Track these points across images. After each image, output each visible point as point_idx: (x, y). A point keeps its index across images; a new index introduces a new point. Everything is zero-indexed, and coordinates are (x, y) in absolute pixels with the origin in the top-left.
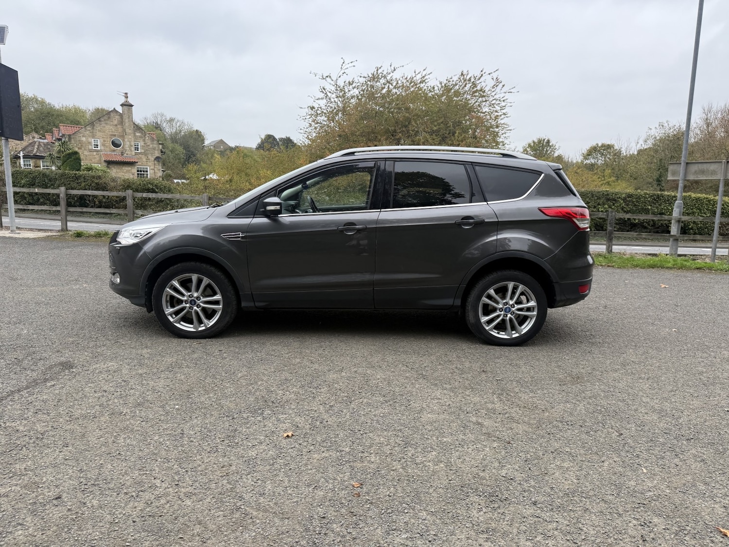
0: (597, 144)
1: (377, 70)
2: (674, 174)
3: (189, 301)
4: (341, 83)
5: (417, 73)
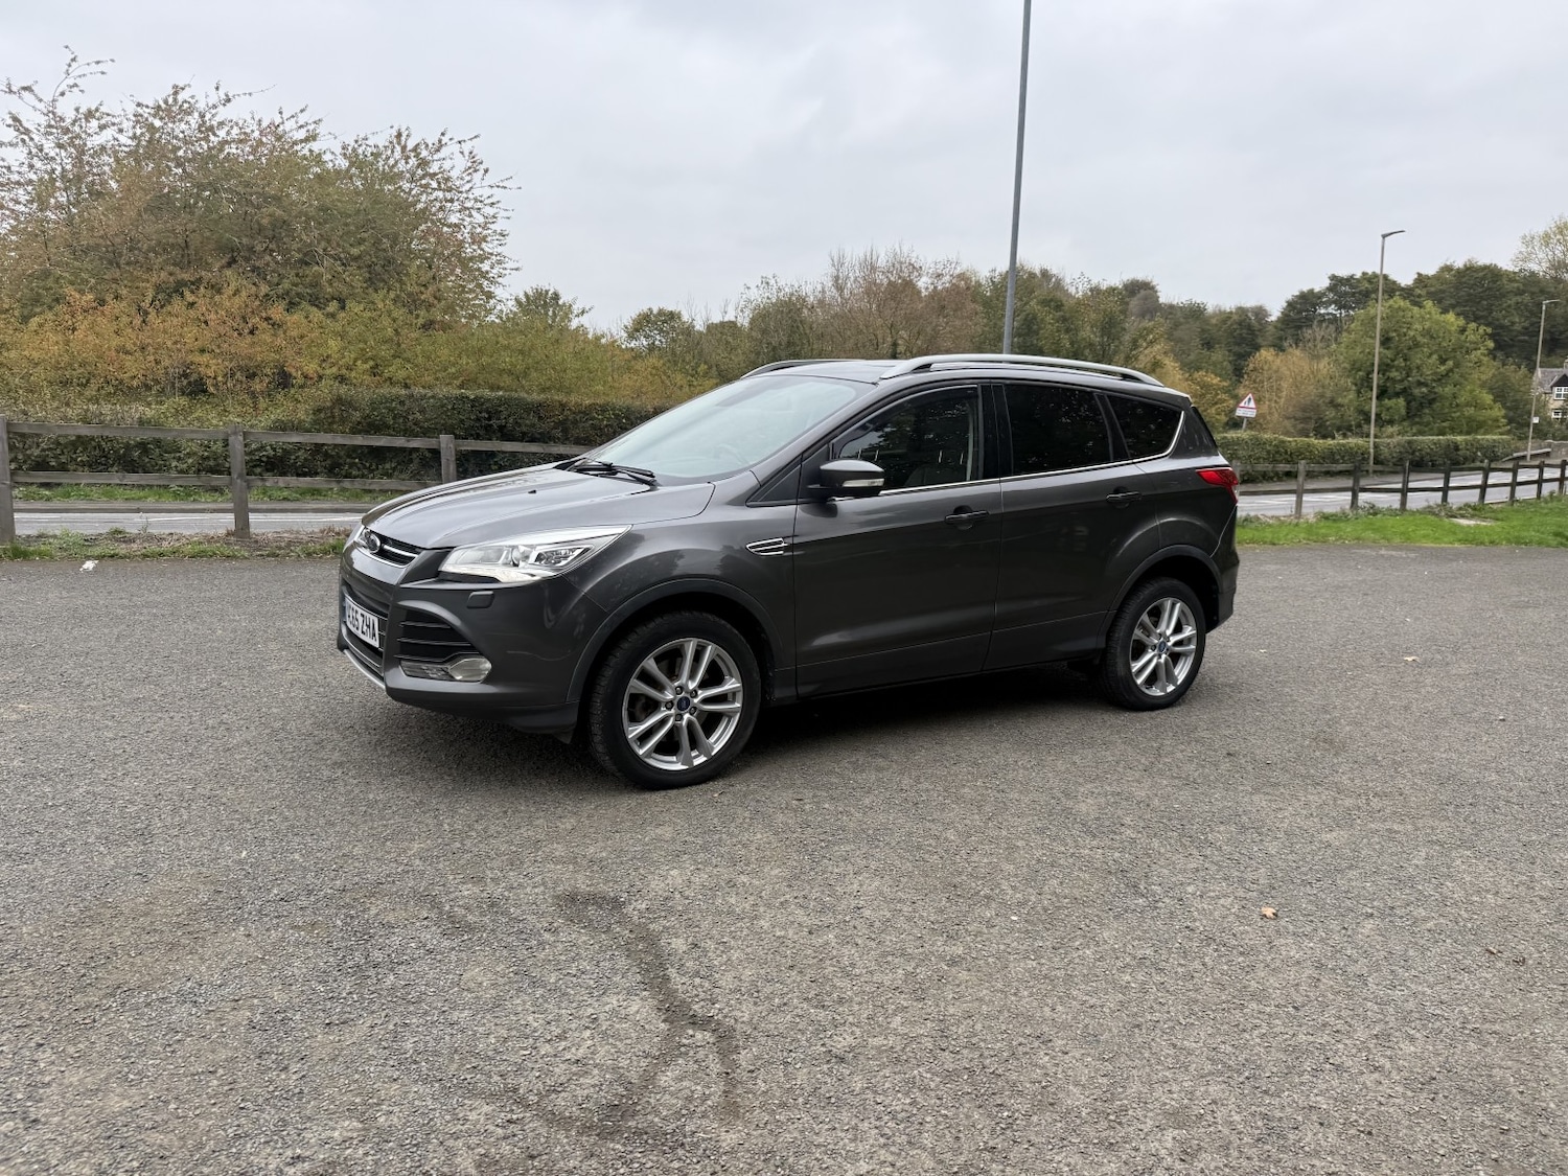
1: (176, 93)
5: (285, 116)
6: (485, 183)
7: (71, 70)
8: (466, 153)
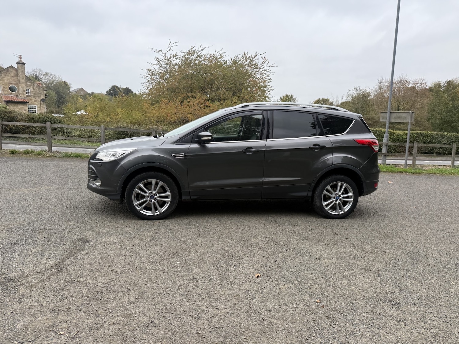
1: (192, 49)
2: (383, 118)
3: (150, 196)
4: (168, 55)
5: (217, 52)
6: (268, 66)
7: (170, 45)
8: (263, 58)
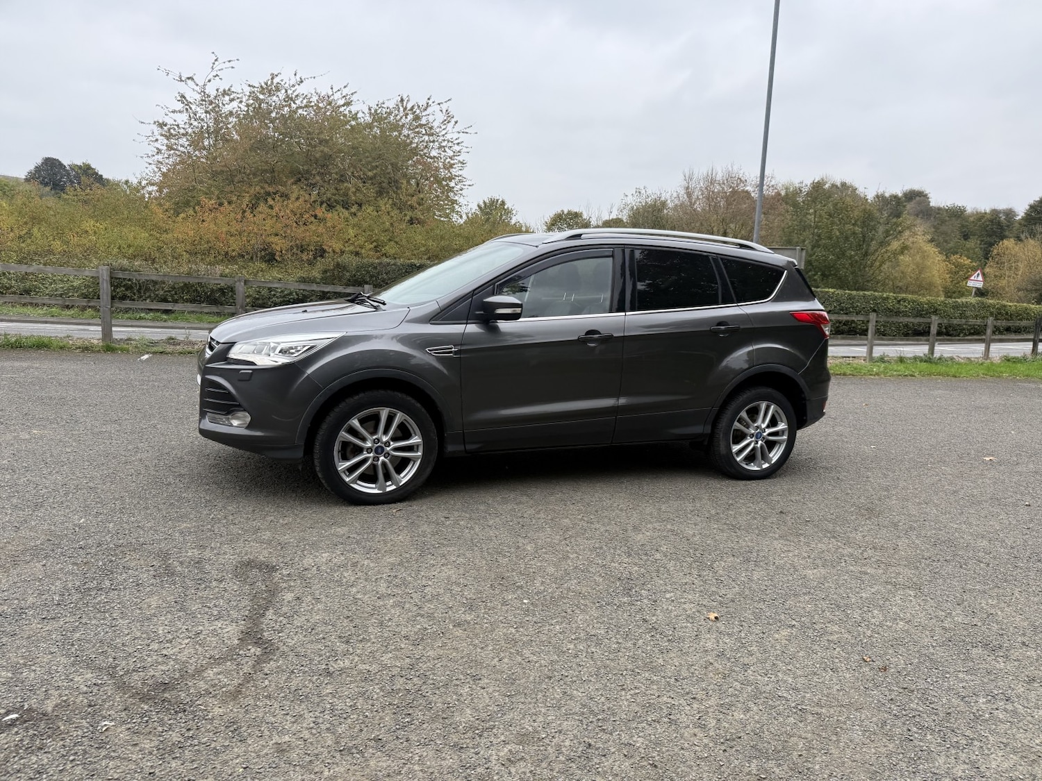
0: (562, 211)
1: (272, 79)
4: (211, 90)
5: (334, 91)
6: (455, 130)
7: (215, 66)
8: (444, 111)
